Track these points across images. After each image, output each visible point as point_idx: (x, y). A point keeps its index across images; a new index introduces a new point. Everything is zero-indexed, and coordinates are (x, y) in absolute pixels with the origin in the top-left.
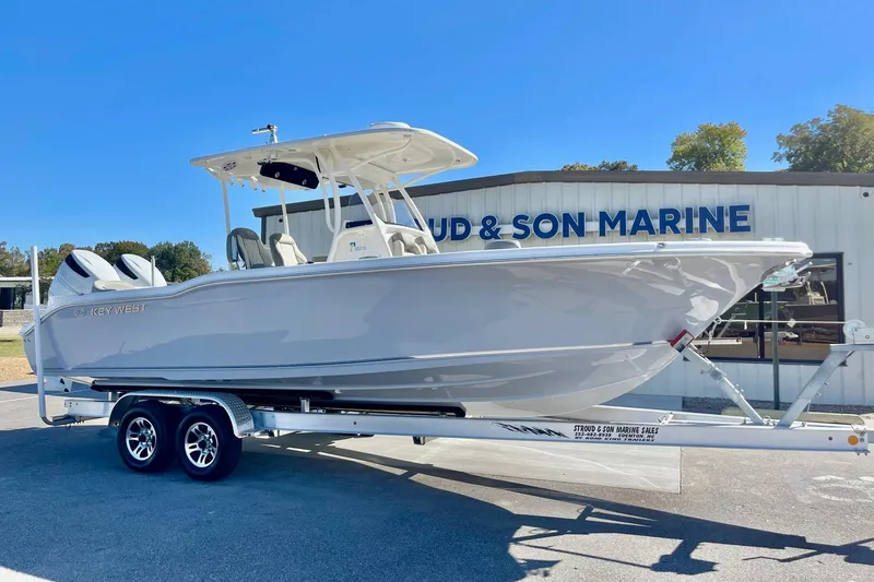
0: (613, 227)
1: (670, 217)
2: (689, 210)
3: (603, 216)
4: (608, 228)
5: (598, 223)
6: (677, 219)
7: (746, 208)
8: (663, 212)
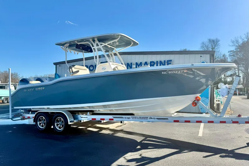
0: (139, 67)
1: (152, 64)
2: (157, 62)
3: (137, 64)
4: (138, 67)
5: (135, 66)
6: (154, 64)
7: (171, 61)
8: (151, 62)
